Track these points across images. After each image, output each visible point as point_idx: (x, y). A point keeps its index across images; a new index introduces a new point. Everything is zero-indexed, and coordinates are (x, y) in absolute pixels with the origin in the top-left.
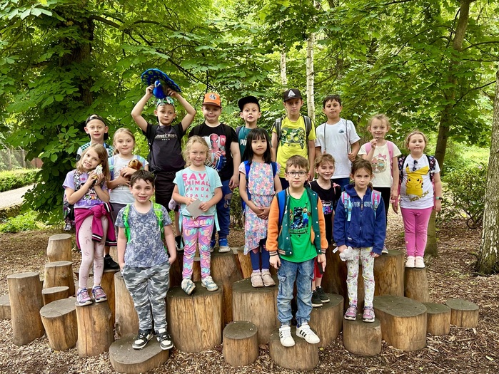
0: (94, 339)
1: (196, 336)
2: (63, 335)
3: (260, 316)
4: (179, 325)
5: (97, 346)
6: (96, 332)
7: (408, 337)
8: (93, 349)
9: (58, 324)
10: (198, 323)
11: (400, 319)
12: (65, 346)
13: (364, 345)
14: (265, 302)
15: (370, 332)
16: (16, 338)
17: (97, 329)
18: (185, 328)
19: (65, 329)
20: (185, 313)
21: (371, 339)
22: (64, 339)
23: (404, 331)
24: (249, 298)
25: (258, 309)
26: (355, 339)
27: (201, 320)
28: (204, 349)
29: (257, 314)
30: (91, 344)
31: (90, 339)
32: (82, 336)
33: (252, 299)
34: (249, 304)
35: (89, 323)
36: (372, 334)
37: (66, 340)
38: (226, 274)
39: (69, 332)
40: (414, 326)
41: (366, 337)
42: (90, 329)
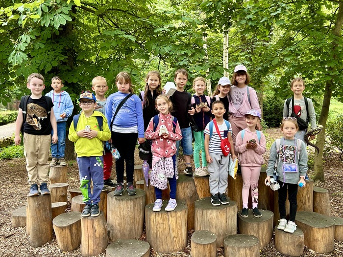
0: (95, 243)
1: (169, 241)
2: (70, 240)
3: (216, 227)
4: (157, 232)
5: (96, 248)
6: (96, 238)
7: (323, 243)
8: (94, 250)
9: (67, 231)
10: (171, 232)
11: (317, 230)
12: (71, 248)
13: (292, 249)
14: (220, 216)
15: (296, 239)
16: (33, 242)
17: (97, 236)
18: (161, 235)
19: (71, 235)
20: (162, 223)
21: (297, 244)
22: (70, 243)
23: (320, 238)
24: (209, 214)
25: (215, 222)
26: (285, 244)
27: (173, 229)
28: (175, 251)
29: (214, 225)
30: (92, 247)
31: (91, 243)
32: (86, 240)
33: (211, 214)
34: (208, 218)
35: (91, 231)
36: (298, 241)
37: (72, 243)
38: (188, 194)
39: (74, 238)
40: (327, 235)
41: (294, 243)
42: (92, 236)
